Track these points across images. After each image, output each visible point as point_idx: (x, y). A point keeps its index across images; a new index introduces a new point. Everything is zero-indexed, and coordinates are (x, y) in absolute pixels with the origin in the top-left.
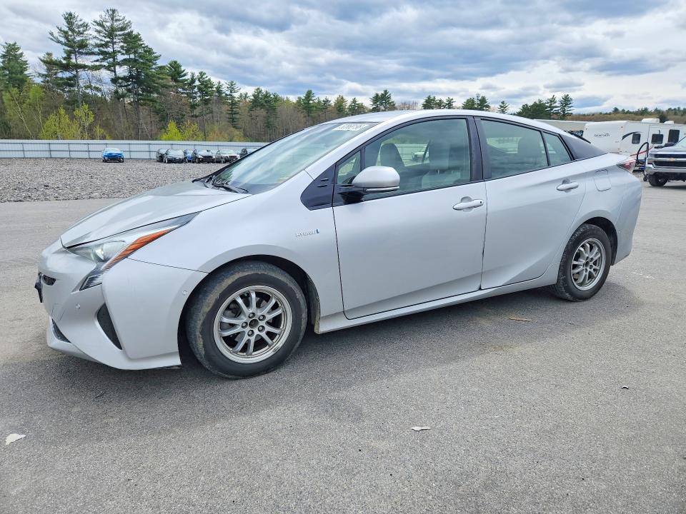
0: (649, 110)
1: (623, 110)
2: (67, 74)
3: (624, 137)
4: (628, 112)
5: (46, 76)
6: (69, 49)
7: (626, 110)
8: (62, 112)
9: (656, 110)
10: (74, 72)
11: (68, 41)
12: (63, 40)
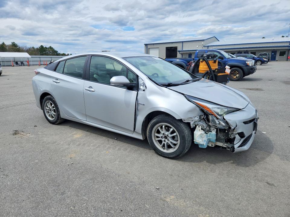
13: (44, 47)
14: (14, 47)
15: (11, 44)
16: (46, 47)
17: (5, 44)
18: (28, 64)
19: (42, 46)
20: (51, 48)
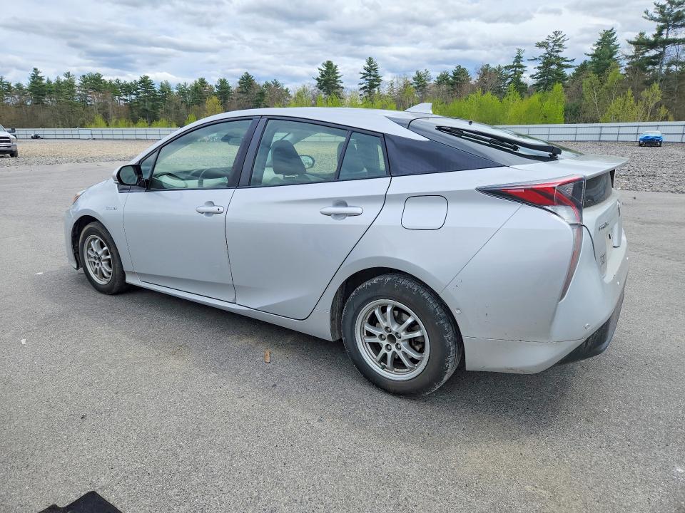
2: (653, 53)
5: (632, 57)
6: (662, 24)
8: (629, 93)
10: (662, 50)
11: (664, 15)
12: (657, 16)
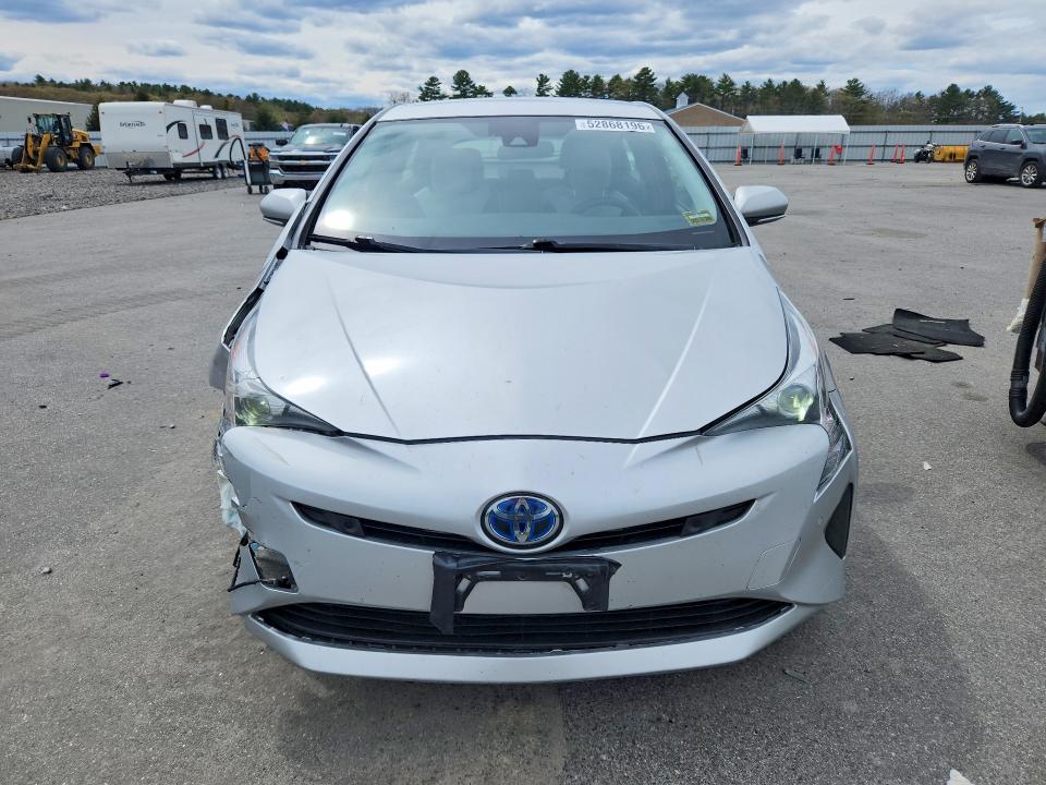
0: (94, 83)
1: (52, 81)
3: (168, 128)
4: (61, 85)
7: (58, 82)
9: (103, 83)
13: (963, 90)
14: (850, 97)
15: (844, 84)
16: (968, 91)
17: (826, 86)
18: (836, 157)
19: (953, 89)
20: (988, 92)
